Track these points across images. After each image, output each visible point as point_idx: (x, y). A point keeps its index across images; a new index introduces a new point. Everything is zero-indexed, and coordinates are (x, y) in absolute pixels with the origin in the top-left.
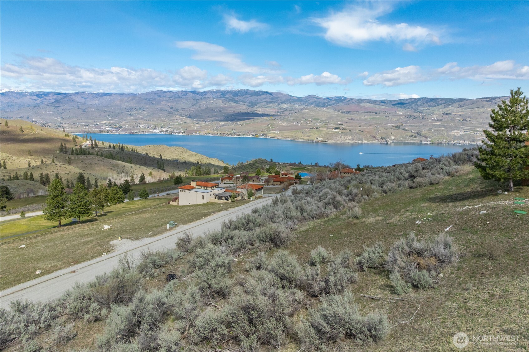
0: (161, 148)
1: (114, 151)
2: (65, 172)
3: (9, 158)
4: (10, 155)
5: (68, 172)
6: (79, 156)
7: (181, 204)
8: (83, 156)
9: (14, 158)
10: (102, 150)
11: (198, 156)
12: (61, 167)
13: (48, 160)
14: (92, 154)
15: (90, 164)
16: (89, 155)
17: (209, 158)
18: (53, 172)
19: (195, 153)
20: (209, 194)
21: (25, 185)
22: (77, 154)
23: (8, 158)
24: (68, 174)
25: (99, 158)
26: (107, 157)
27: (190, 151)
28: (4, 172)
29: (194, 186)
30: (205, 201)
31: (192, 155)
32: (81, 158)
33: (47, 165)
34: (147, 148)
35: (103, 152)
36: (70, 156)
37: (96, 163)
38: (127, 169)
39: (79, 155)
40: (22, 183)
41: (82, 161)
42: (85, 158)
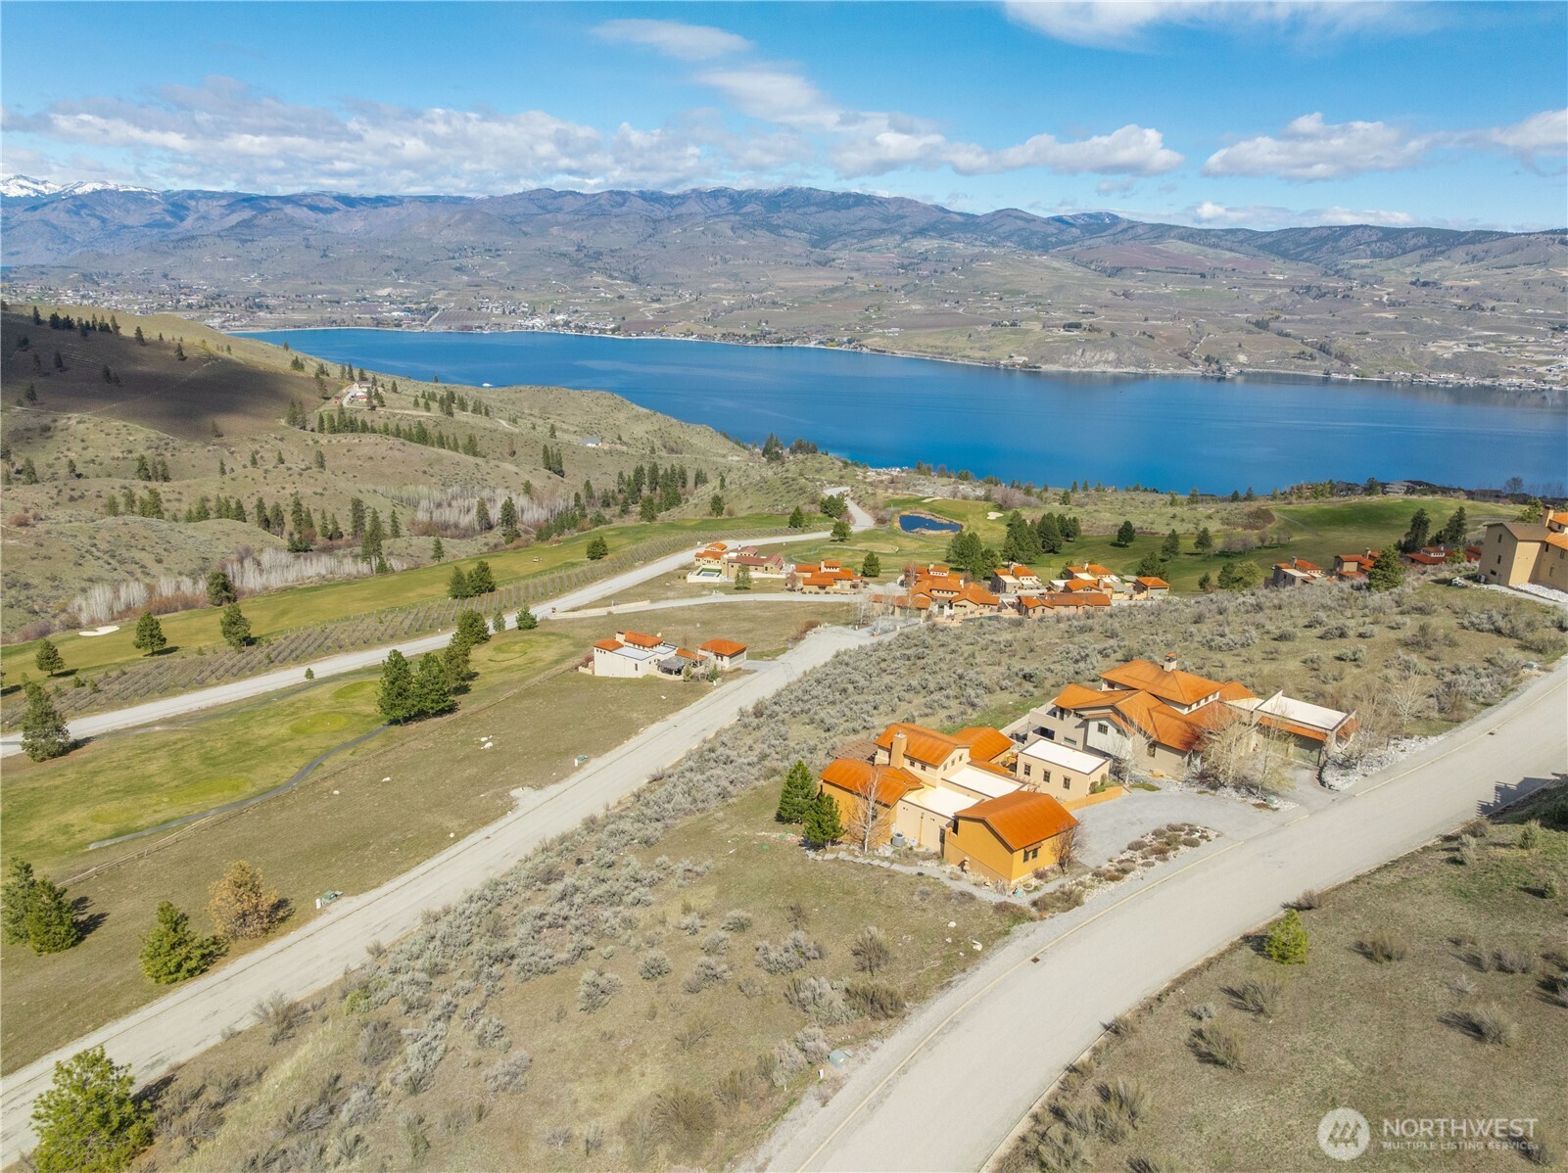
0: (551, 397)
1: (428, 418)
2: (314, 489)
3: (167, 444)
4: (166, 435)
5: (320, 490)
6: (339, 437)
7: (598, 673)
8: (350, 436)
9: (178, 443)
10: (397, 414)
11: (654, 419)
12: (301, 475)
13: (261, 447)
14: (374, 431)
15: (371, 458)
16: (364, 432)
17: (685, 427)
18: (284, 488)
19: (647, 411)
20: (648, 660)
21: (228, 535)
22: (334, 430)
23: (162, 443)
24: (322, 494)
25: (392, 440)
26: (411, 440)
27: (634, 406)
28: (166, 489)
29: (622, 642)
30: (640, 674)
31: (637, 418)
32: (344, 441)
33: (266, 471)
34: (513, 396)
35: (400, 419)
36: (317, 436)
37: (384, 455)
38: (465, 471)
39: (339, 432)
40: (220, 527)
41: (349, 451)
42: (357, 441)
